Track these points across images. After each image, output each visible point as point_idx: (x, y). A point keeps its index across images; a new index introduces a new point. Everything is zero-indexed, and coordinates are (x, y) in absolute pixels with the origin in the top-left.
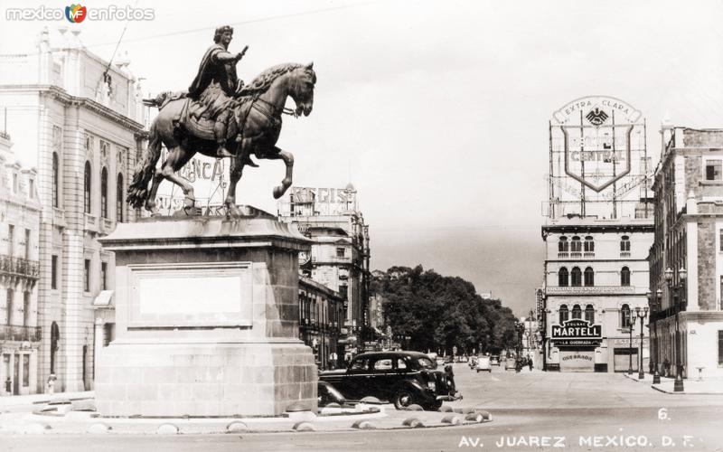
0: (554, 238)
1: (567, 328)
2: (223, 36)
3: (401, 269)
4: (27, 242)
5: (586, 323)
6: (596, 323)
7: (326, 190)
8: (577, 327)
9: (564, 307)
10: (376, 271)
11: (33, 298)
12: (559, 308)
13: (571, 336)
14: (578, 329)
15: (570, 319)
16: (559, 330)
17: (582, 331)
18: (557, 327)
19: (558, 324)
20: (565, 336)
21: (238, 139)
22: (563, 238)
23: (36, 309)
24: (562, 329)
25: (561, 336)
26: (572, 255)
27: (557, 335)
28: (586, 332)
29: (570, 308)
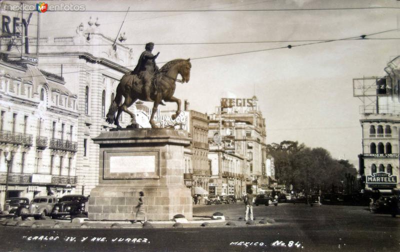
0: (368, 126)
1: (376, 177)
2: (149, 47)
3: (288, 142)
4: (71, 132)
5: (387, 175)
6: (394, 175)
7: (240, 99)
8: (382, 176)
9: (374, 165)
10: (273, 143)
11: (74, 161)
12: (371, 166)
13: (379, 182)
14: (382, 178)
15: (378, 172)
16: (371, 178)
17: (385, 179)
18: (370, 177)
19: (370, 175)
20: (374, 182)
21: (156, 93)
22: (373, 127)
23: (75, 167)
24: (373, 178)
25: (372, 182)
26: (378, 136)
27: (370, 181)
28: (387, 180)
29: (378, 166)
